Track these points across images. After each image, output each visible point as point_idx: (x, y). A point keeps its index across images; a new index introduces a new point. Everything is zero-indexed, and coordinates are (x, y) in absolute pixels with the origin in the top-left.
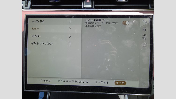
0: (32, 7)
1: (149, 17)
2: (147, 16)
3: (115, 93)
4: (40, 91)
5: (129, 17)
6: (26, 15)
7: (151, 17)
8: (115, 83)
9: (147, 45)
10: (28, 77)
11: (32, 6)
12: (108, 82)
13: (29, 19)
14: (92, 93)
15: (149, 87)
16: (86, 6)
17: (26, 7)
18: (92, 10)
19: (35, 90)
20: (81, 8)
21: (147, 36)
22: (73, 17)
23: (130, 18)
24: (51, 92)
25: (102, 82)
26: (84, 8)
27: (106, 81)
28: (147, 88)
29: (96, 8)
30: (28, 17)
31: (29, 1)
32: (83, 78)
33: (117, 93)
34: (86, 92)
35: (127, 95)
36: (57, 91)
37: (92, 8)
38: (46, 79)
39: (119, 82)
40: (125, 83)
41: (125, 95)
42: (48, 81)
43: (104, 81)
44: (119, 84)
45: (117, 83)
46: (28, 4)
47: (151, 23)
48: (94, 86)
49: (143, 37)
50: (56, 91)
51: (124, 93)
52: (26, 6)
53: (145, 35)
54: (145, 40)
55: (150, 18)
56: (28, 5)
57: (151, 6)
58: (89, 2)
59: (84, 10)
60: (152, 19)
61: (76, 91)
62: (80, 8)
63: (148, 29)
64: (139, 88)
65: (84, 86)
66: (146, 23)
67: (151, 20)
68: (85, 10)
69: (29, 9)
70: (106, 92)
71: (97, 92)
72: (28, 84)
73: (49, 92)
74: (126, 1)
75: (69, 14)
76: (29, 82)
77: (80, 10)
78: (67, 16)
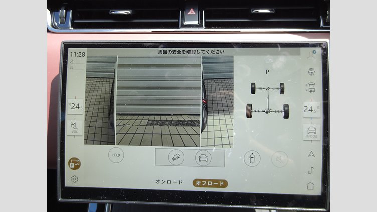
0: (76, 26)
1: (320, 46)
2: (315, 45)
3: (250, 205)
4: (91, 201)
5: (279, 46)
6: (63, 43)
7: (324, 47)
11: (75, 21)
13: (70, 50)
14: (201, 205)
15: (323, 193)
16: (188, 22)
17: (62, 25)
18: (201, 31)
19: (81, 200)
20: (178, 27)
21: (315, 86)
22: (162, 46)
23: (280, 48)
24: (114, 203)
26: (183, 26)
28: (318, 197)
29: (208, 25)
30: (67, 46)
31: (69, 12)
33: (254, 205)
34: (189, 205)
35: (276, 210)
36: (128, 203)
37: (200, 25)
41: (270, 210)
47: (325, 57)
48: (205, 190)
49: (308, 87)
50: (125, 202)
51: (269, 206)
53: (312, 84)
54: (312, 94)
55: (323, 49)
57: (323, 21)
58: (193, 13)
59: (184, 31)
60: (325, 50)
61: (168, 202)
62: (176, 25)
63: (319, 71)
64: (300, 196)
65: (184, 191)
67: (324, 52)
68: (186, 31)
69: (68, 28)
70: (231, 205)
71: (213, 204)
72: (66, 186)
73: (109, 204)
74: (272, 12)
75: (152, 41)
76: (69, 183)
77: (176, 31)
78: (149, 44)
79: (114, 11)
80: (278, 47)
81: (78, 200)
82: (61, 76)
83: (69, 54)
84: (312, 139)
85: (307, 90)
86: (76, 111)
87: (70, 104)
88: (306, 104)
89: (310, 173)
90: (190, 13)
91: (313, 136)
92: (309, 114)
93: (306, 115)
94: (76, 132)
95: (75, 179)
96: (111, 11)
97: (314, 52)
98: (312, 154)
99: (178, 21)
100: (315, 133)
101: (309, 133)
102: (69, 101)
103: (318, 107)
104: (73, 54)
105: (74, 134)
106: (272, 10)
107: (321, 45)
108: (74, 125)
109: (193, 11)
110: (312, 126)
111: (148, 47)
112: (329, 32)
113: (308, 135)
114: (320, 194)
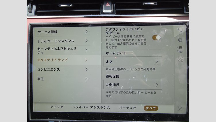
0: (38, 14)
2: (182, 24)
4: (49, 120)
5: (161, 24)
6: (30, 25)
7: (188, 25)
8: (145, 109)
9: (183, 59)
10: (34, 103)
11: (38, 11)
12: (135, 107)
14: (115, 121)
16: (105, 11)
17: (30, 14)
18: (113, 16)
19: (43, 120)
20: (100, 14)
21: (183, 49)
22: (90, 25)
23: (161, 26)
24: (64, 121)
25: (128, 108)
26: (103, 13)
27: (133, 106)
28: (185, 114)
29: (118, 13)
30: (32, 27)
31: (33, 6)
32: (104, 103)
34: (108, 121)
36: (71, 120)
37: (112, 13)
38: (57, 105)
39: (149, 106)
40: (157, 109)
42: (60, 107)
43: (130, 106)
44: (149, 110)
45: (147, 108)
46: (32, 9)
47: (188, 31)
48: (118, 112)
49: (178, 49)
50: (69, 120)
51: (156, 121)
52: (29, 12)
53: (180, 47)
54: (181, 53)
55: (187, 26)
56: (32, 11)
57: (186, 9)
58: (109, 5)
59: (104, 16)
61: (96, 119)
62: (98, 13)
63: (184, 40)
64: (174, 114)
65: (105, 113)
66: (182, 32)
67: (187, 28)
68: (106, 16)
69: (34, 16)
70: (133, 120)
71: (122, 120)
72: (34, 111)
74: (155, 4)
75: (85, 23)
77: (98, 16)
78: (82, 24)
81: (41, 120)
82: (29, 44)
83: (34, 31)
85: (177, 51)
90: (107, 5)
96: (60, 5)
99: (99, 10)
106: (156, 3)
107: (186, 24)
109: (108, 4)
111: (82, 26)
112: (189, 16)
114: (186, 113)
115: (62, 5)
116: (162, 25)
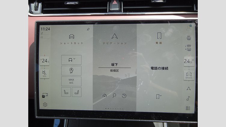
0: (43, 12)
2: (191, 21)
3: (151, 120)
4: (56, 118)
6: (37, 22)
11: (44, 9)
13: (41, 26)
14: (122, 120)
16: (112, 9)
17: (36, 12)
18: (120, 14)
20: (106, 12)
21: (191, 47)
22: (97, 23)
24: (69, 119)
26: (110, 11)
29: (125, 11)
30: (39, 24)
31: (40, 4)
33: (154, 120)
34: (114, 119)
35: (167, 122)
36: (77, 118)
37: (120, 11)
41: (163, 122)
46: (38, 7)
47: (197, 29)
48: (124, 111)
49: (187, 47)
50: (75, 118)
51: (163, 120)
52: (35, 10)
53: (189, 46)
54: (189, 52)
55: (195, 24)
57: (196, 7)
58: (116, 3)
59: (111, 14)
60: (197, 24)
61: (102, 118)
63: (193, 38)
64: (182, 114)
65: (111, 111)
67: (196, 26)
69: (40, 13)
70: (140, 119)
71: (128, 119)
72: (40, 109)
73: (67, 119)
74: (164, 2)
75: (91, 20)
76: (42, 107)
77: (105, 14)
78: (89, 22)
79: (67, 3)
80: (168, 23)
81: (48, 117)
82: (35, 42)
83: (40, 29)
84: (189, 79)
85: (186, 49)
86: (45, 63)
87: (41, 60)
88: (185, 58)
89: (188, 100)
90: (114, 3)
91: (189, 78)
92: (187, 64)
93: (185, 65)
94: (46, 76)
95: (45, 104)
97: (191, 26)
98: (189, 89)
99: (106, 8)
100: (191, 76)
101: (187, 76)
102: (41, 57)
103: (193, 60)
104: (43, 29)
105: (44, 78)
107: (195, 21)
108: (44, 72)
109: (116, 2)
110: (189, 71)
111: (88, 24)
113: (187, 77)
114: (194, 113)
115: (68, 3)
116: (170, 23)
